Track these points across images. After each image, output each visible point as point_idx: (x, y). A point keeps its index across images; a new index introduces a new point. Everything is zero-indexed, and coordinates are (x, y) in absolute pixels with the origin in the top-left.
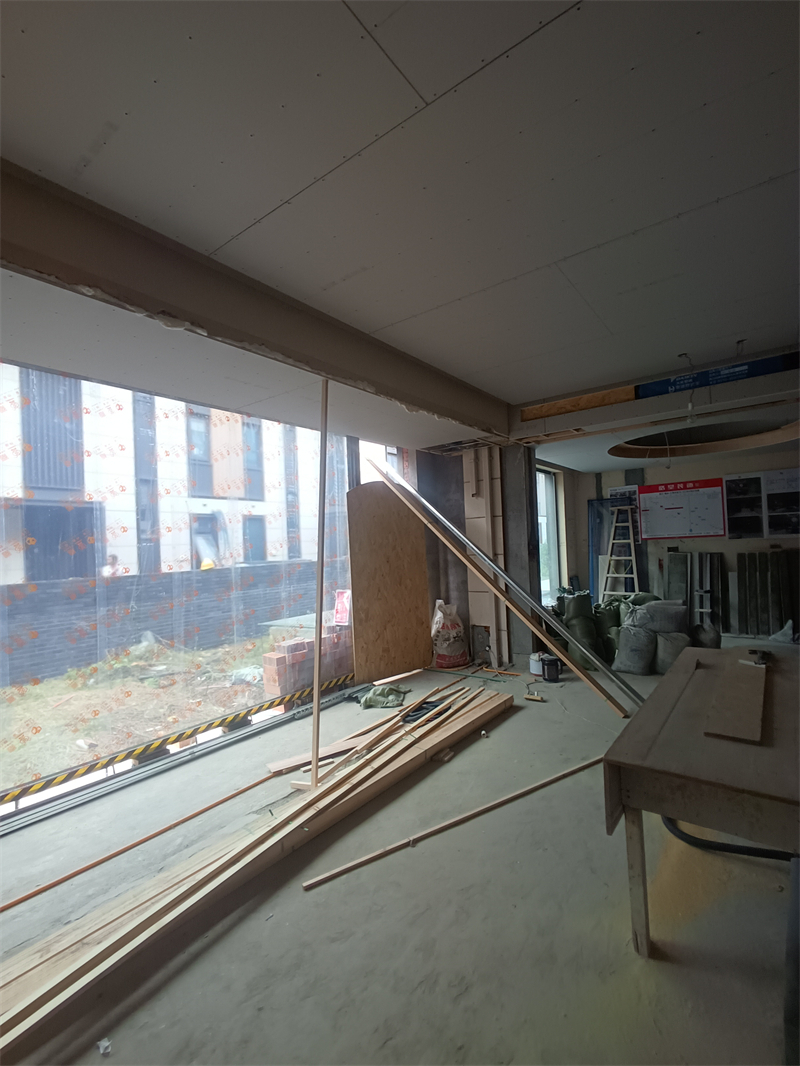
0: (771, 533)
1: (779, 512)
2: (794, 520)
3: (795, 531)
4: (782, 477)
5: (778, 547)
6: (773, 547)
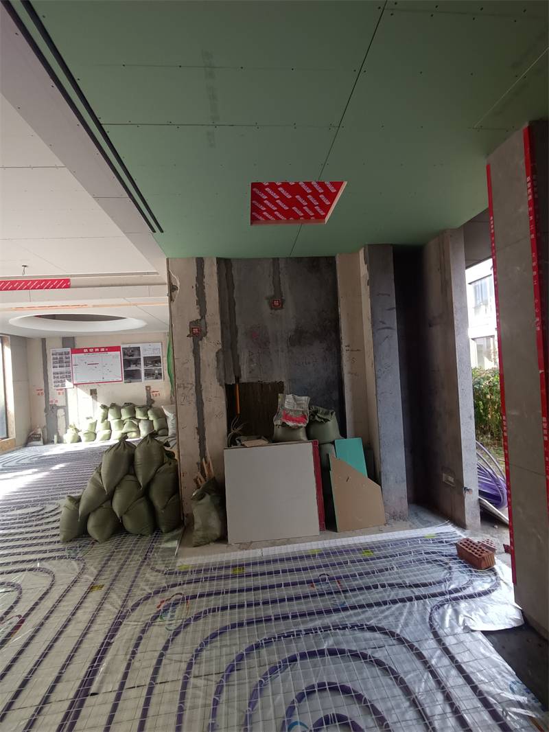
0: (145, 379)
1: (149, 367)
2: (156, 372)
3: (157, 378)
4: (150, 347)
5: (149, 387)
6: (147, 387)
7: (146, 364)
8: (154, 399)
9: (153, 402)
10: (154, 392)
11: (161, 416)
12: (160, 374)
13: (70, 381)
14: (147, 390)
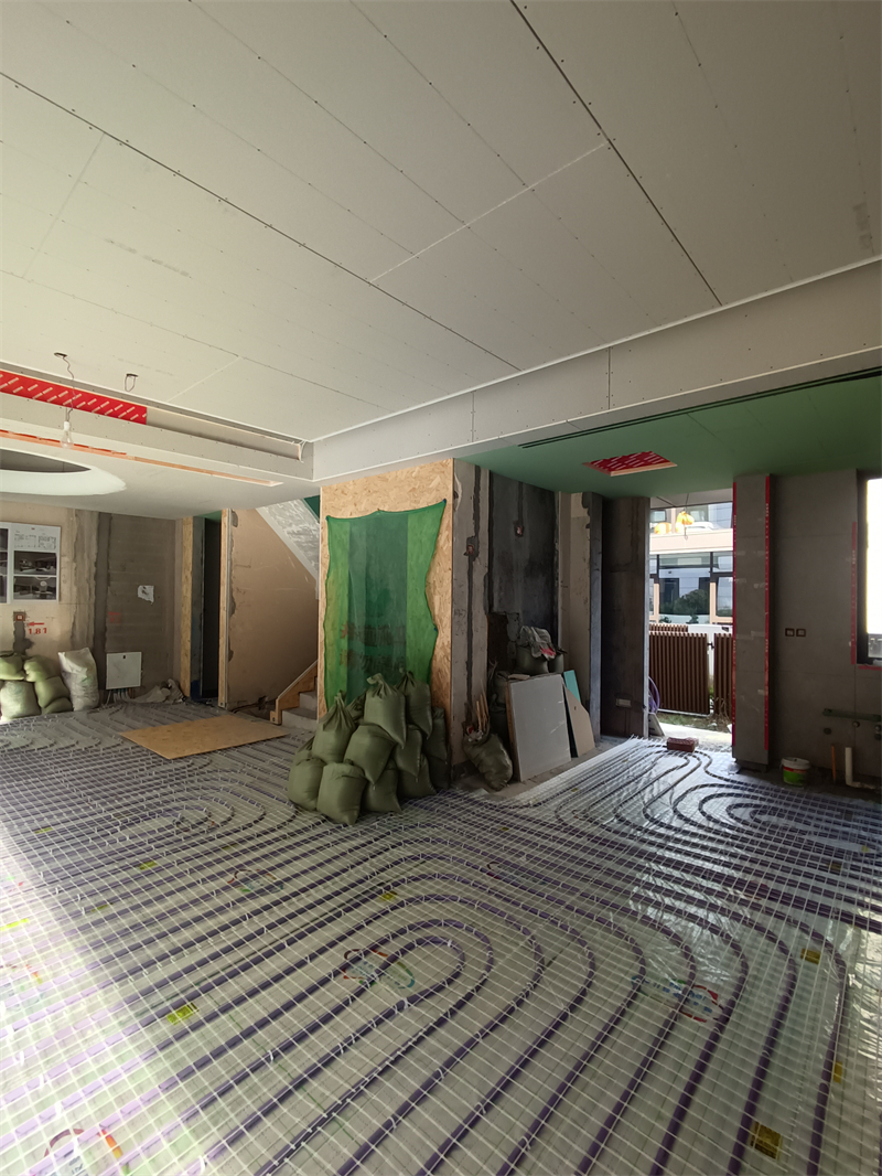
0: (15, 598)
1: (27, 574)
2: (43, 584)
3: (43, 597)
4: (33, 533)
5: (24, 615)
6: (16, 614)
7: (18, 566)
8: (33, 640)
9: (29, 644)
10: (33, 624)
11: (54, 673)
12: (54, 590)
14: (16, 619)
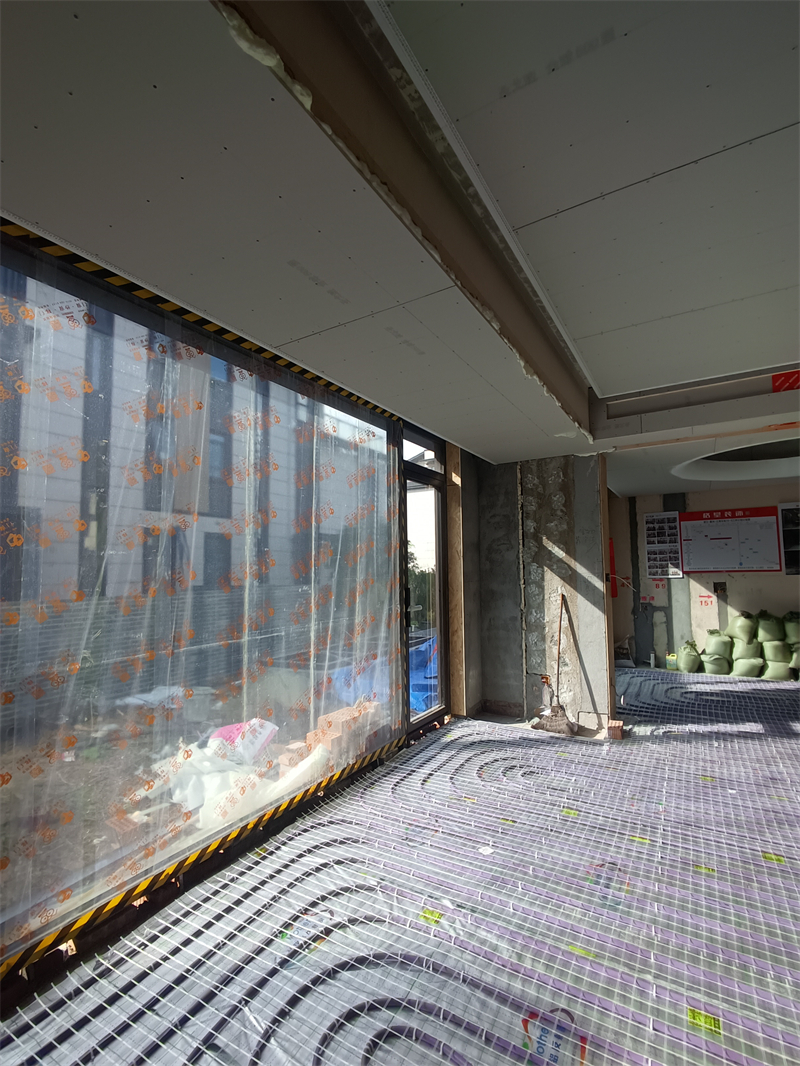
13: (677, 566)
